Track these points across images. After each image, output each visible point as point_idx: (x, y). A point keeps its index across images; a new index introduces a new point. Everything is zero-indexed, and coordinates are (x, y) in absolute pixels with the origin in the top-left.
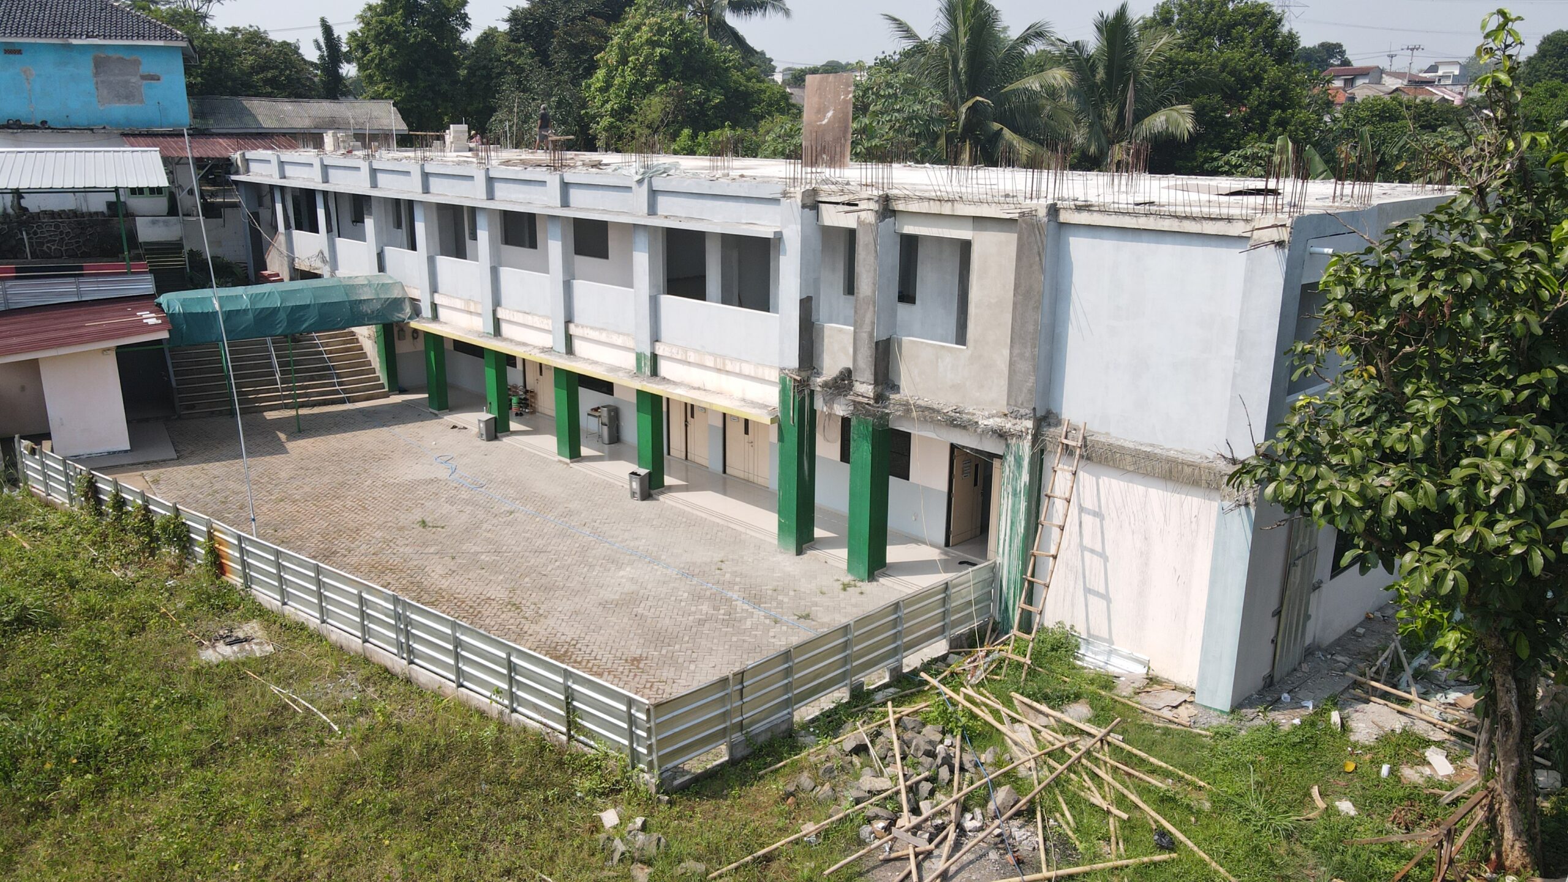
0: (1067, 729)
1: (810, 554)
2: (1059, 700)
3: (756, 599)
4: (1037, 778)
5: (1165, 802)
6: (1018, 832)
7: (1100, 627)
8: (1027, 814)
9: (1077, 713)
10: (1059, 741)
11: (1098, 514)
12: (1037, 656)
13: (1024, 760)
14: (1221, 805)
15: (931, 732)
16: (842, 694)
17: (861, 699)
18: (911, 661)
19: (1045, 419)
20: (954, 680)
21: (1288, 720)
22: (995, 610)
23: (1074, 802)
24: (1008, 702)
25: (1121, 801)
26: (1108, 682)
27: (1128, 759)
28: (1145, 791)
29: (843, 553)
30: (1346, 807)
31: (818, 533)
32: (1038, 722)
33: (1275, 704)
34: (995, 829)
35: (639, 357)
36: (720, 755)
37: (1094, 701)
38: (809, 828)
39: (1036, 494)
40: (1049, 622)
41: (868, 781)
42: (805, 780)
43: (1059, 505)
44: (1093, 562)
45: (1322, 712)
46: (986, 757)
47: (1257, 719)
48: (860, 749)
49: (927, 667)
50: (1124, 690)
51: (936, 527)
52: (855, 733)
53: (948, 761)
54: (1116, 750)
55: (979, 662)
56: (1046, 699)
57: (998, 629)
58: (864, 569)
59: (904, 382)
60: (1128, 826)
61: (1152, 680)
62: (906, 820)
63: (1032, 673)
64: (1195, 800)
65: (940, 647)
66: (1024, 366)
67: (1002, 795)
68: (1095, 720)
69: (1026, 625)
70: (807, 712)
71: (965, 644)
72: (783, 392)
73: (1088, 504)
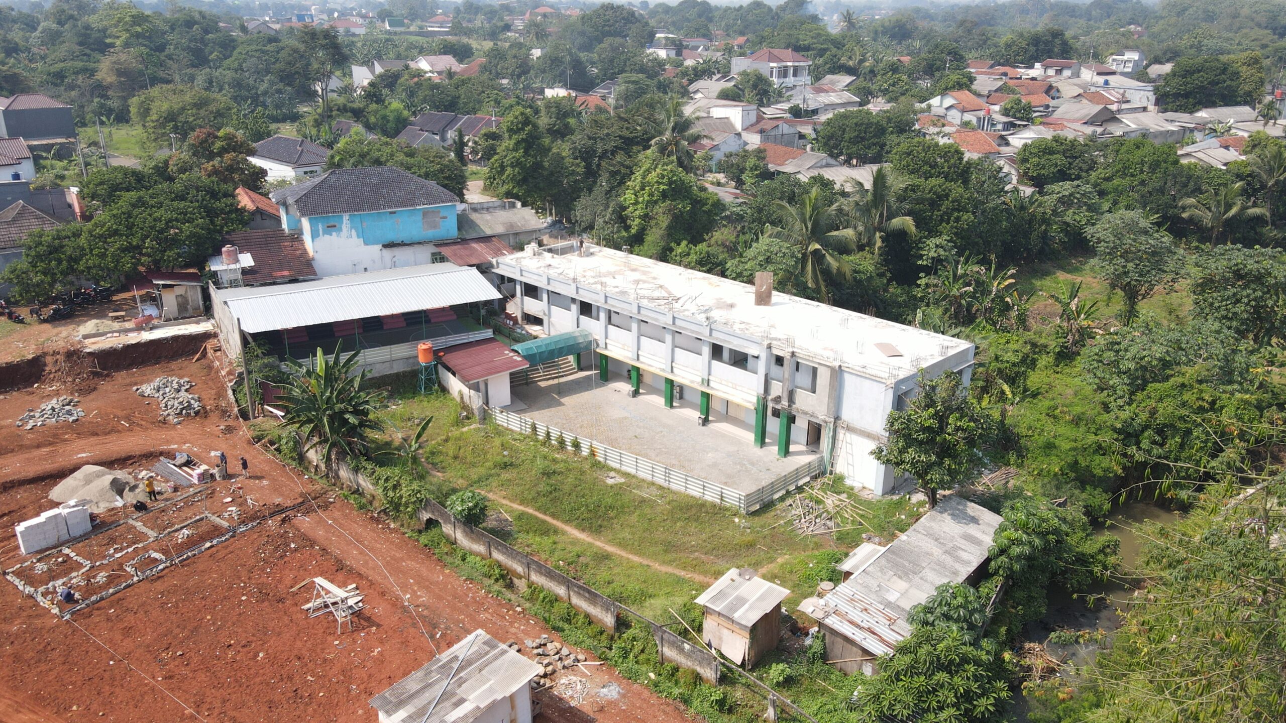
0: (840, 500)
1: (764, 448)
2: (839, 493)
3: (753, 464)
4: (833, 511)
5: (862, 516)
6: (828, 522)
7: (851, 474)
8: (830, 519)
9: (843, 496)
10: (838, 503)
11: (851, 444)
12: (834, 482)
13: (830, 508)
14: (874, 517)
15: (807, 501)
16: (784, 492)
17: (788, 492)
18: (801, 483)
19: (837, 418)
20: (812, 488)
21: (896, 498)
22: (822, 468)
23: (841, 516)
24: (826, 494)
25: (852, 516)
26: (852, 488)
27: (855, 507)
28: (857, 514)
29: (776, 448)
30: (903, 517)
31: (767, 440)
32: (834, 499)
33: (893, 494)
34: (823, 522)
35: (703, 380)
36: (757, 507)
37: (848, 493)
38: (782, 522)
39: (834, 438)
40: (838, 472)
41: (793, 512)
42: (778, 512)
43: (840, 442)
44: (850, 457)
45: (905, 496)
46: (821, 507)
47: (888, 497)
48: (791, 505)
49: (804, 484)
50: (856, 491)
51: (804, 440)
52: (789, 501)
53: (812, 508)
54: (852, 505)
55: (818, 483)
56: (836, 493)
57: (822, 474)
58: (783, 454)
59: (797, 402)
60: (853, 521)
61: (864, 488)
62: (803, 520)
63: (832, 486)
64: (869, 516)
65: (807, 479)
66: (831, 405)
67: (825, 515)
68: (848, 498)
69: (831, 473)
70: (776, 496)
71: (815, 478)
72: (758, 399)
73: (849, 441)
